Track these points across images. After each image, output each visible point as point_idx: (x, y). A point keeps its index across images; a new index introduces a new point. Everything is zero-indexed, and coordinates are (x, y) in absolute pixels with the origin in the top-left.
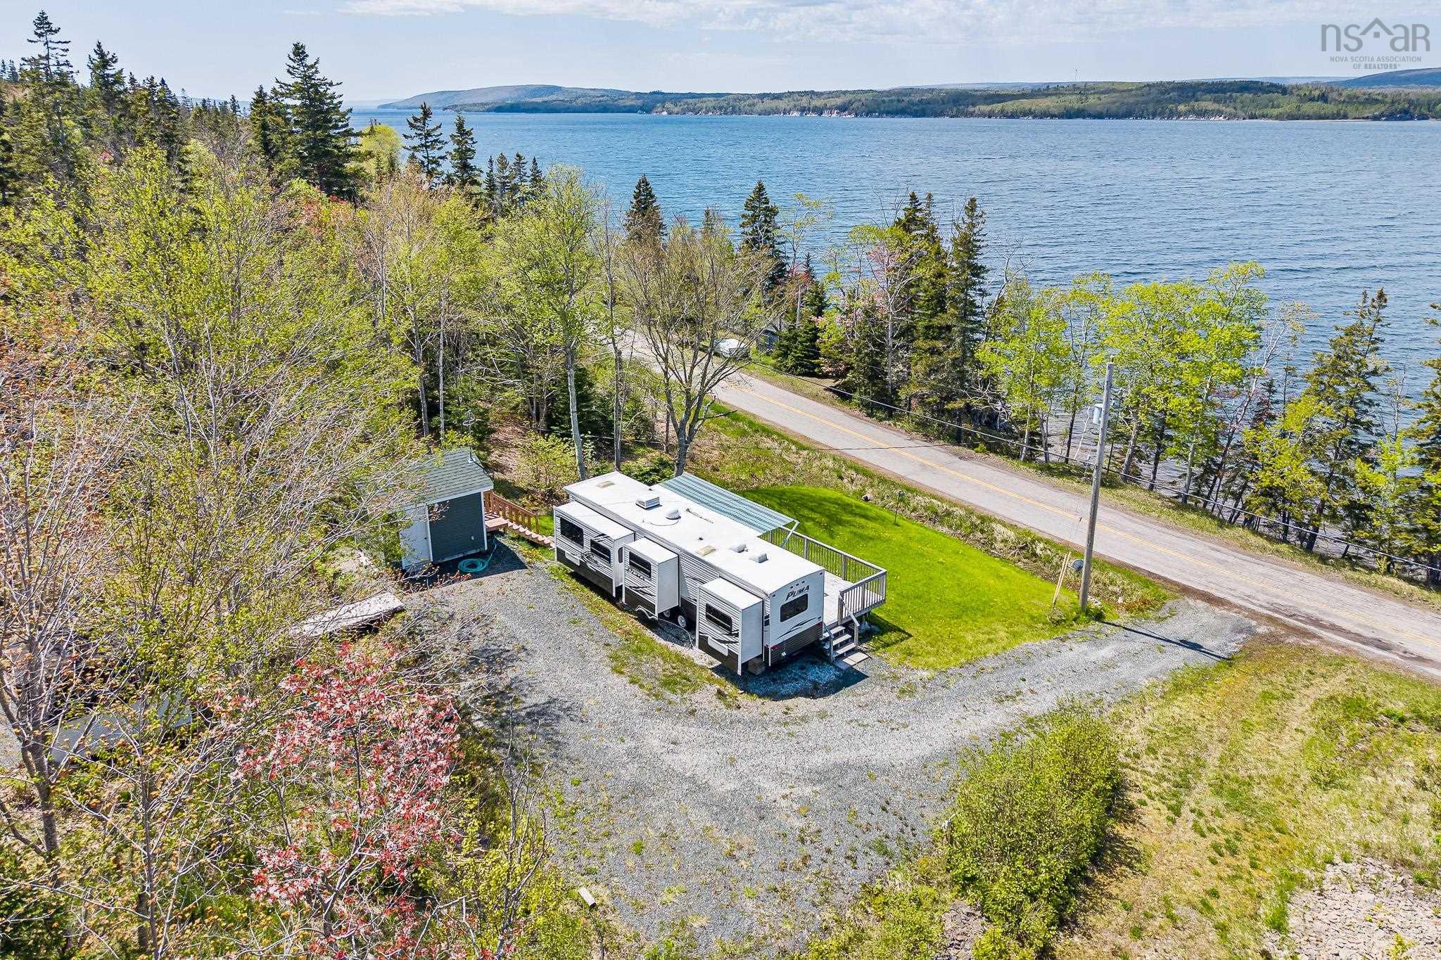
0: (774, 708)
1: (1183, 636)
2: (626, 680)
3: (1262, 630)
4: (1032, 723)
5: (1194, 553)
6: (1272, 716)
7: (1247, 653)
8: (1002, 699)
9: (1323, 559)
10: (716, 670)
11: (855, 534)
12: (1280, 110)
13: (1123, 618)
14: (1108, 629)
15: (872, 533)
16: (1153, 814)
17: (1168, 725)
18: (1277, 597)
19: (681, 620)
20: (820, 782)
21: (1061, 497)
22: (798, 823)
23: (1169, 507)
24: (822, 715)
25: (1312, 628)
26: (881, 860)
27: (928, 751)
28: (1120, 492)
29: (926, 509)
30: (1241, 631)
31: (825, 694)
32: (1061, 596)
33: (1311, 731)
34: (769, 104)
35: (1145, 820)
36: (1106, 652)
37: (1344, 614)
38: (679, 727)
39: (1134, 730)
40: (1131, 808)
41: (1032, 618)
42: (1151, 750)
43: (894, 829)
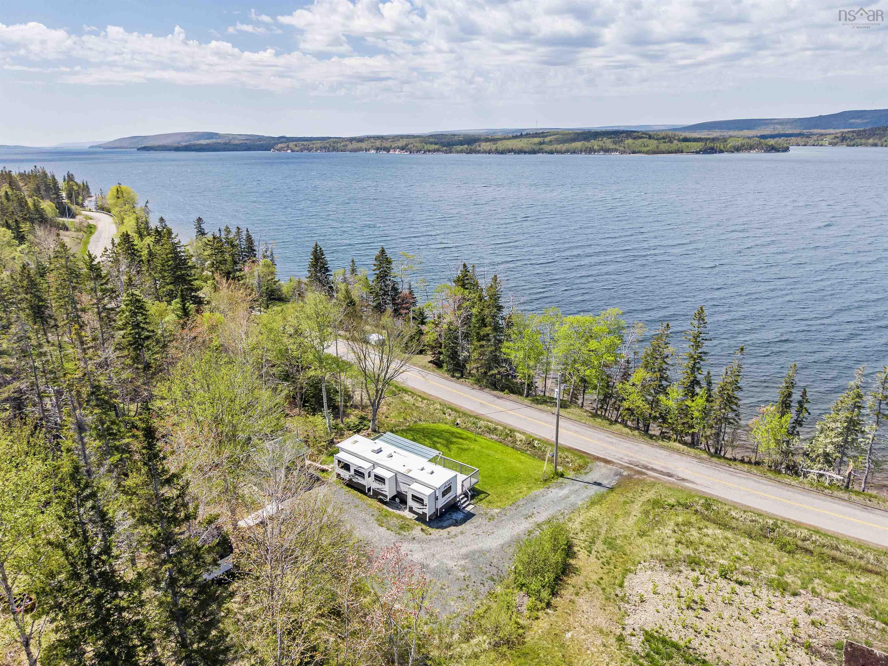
0: (444, 532)
1: (595, 480)
2: (385, 529)
3: (625, 473)
4: (539, 526)
5: (599, 440)
6: (626, 511)
7: (619, 485)
8: (527, 517)
9: (651, 437)
10: (417, 519)
11: (459, 448)
12: (648, 148)
13: (571, 474)
14: (566, 481)
15: (466, 447)
16: (582, 554)
17: (588, 519)
18: (632, 457)
19: (397, 500)
20: (466, 558)
21: (543, 415)
22: (462, 574)
23: (590, 416)
24: (462, 533)
25: (644, 470)
26: (492, 583)
27: (502, 542)
28: (568, 410)
29: (485, 427)
30: (617, 475)
31: (461, 524)
32: (546, 467)
33: (639, 515)
34: (355, 145)
35: (579, 557)
36: (565, 491)
37: (657, 462)
38: (411, 545)
39: (576, 523)
40: (575, 553)
41: (536, 479)
42: (582, 531)
43: (495, 571)
